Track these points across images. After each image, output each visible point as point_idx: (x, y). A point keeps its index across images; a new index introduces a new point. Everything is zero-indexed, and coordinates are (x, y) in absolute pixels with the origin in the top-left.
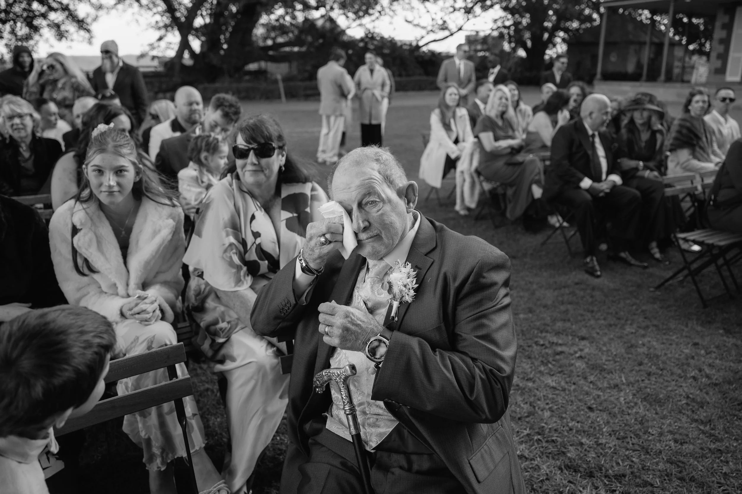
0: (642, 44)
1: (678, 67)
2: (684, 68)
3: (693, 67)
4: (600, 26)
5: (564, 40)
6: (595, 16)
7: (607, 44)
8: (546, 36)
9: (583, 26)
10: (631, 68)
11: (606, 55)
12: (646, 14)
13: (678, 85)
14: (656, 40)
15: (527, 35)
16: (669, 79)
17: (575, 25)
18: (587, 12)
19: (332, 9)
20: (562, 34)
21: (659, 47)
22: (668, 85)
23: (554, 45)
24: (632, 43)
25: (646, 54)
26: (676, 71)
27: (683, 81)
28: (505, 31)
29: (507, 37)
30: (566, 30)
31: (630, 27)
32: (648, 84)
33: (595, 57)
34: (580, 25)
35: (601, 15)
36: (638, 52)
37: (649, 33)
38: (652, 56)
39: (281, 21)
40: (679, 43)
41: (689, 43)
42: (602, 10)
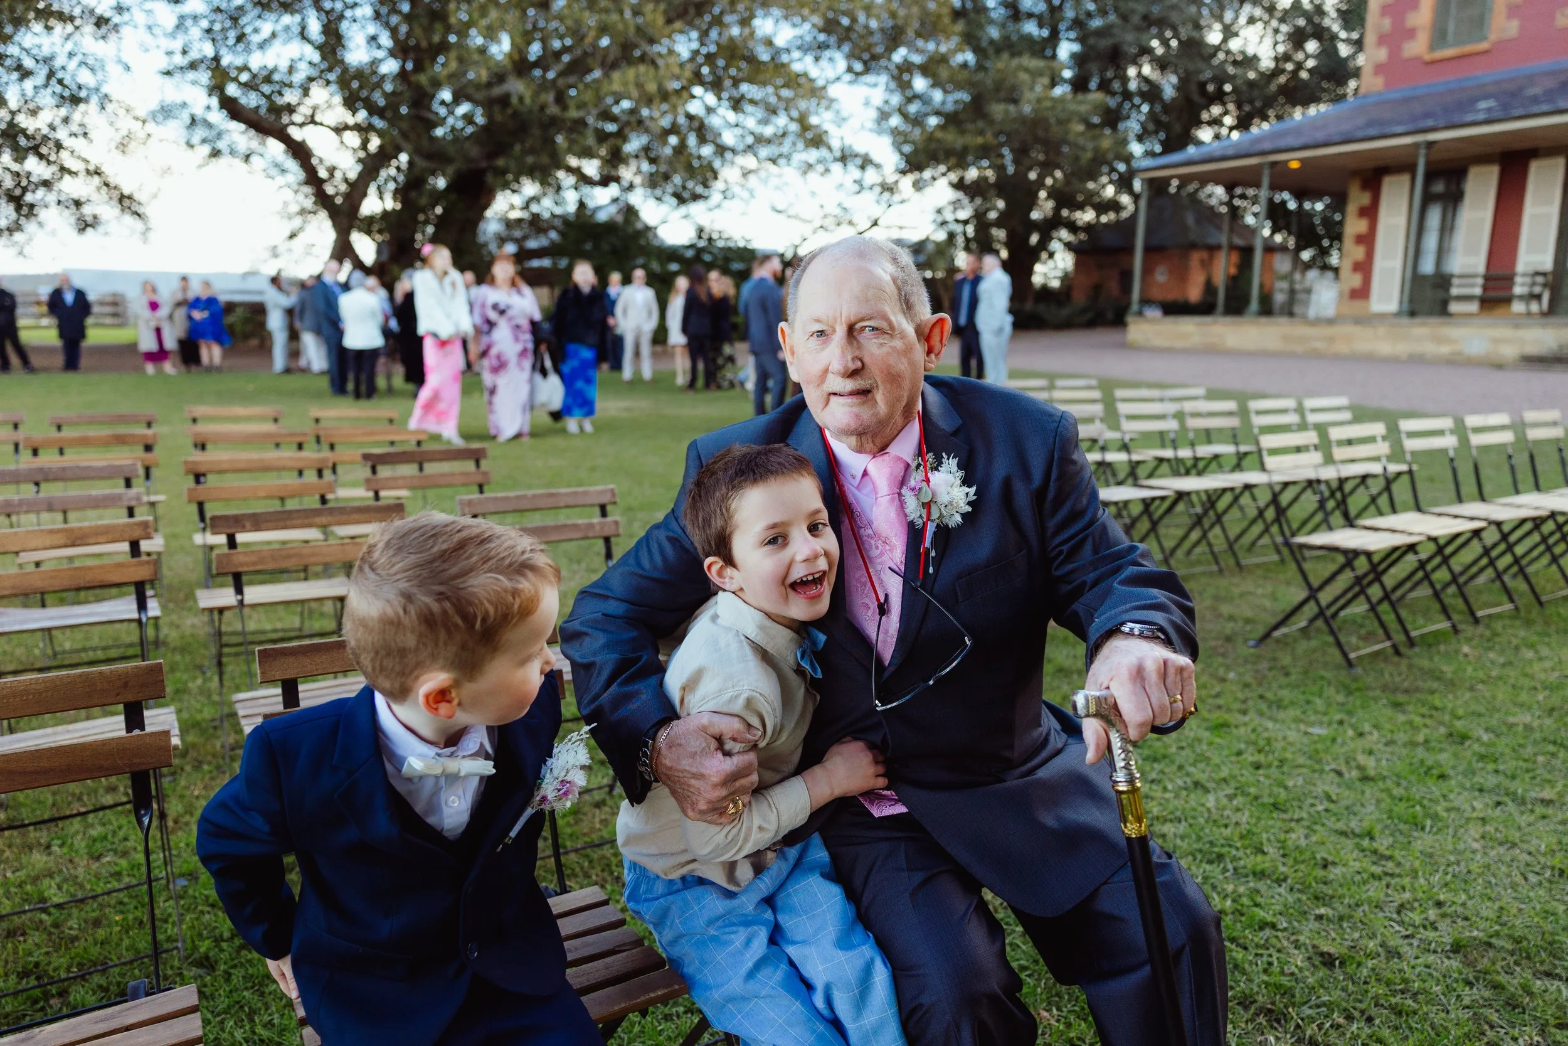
0: (1213, 249)
1: (1281, 290)
2: (1292, 292)
3: (1308, 291)
4: (1134, 217)
5: (1069, 246)
6: (1125, 199)
7: (1148, 250)
8: (1034, 239)
9: (1104, 219)
10: (1194, 293)
11: (1147, 271)
12: (1219, 191)
13: (1283, 320)
14: (1238, 241)
15: (1000, 234)
16: (1267, 309)
17: (1087, 216)
18: (1110, 191)
19: (631, 187)
20: (1064, 234)
21: (1247, 252)
22: (1264, 320)
23: (1051, 255)
24: (1193, 246)
25: (1223, 268)
26: (1279, 298)
27: (1291, 314)
28: (959, 228)
29: (960, 240)
30: (1073, 227)
31: (1190, 219)
32: (1229, 319)
33: (1126, 277)
34: (1098, 216)
35: (1136, 198)
36: (1206, 265)
37: (1226, 227)
38: (1233, 271)
39: (535, 208)
40: (1283, 248)
41: (1299, 248)
42: (1137, 185)
